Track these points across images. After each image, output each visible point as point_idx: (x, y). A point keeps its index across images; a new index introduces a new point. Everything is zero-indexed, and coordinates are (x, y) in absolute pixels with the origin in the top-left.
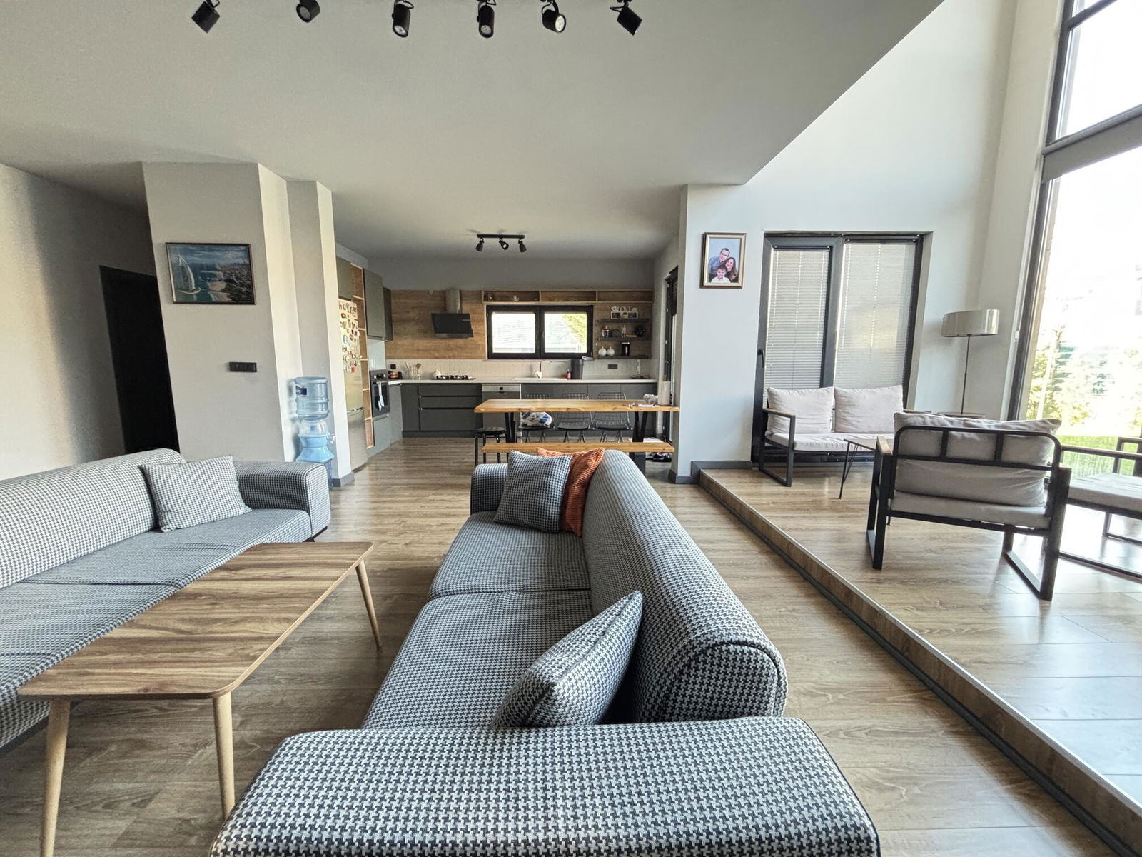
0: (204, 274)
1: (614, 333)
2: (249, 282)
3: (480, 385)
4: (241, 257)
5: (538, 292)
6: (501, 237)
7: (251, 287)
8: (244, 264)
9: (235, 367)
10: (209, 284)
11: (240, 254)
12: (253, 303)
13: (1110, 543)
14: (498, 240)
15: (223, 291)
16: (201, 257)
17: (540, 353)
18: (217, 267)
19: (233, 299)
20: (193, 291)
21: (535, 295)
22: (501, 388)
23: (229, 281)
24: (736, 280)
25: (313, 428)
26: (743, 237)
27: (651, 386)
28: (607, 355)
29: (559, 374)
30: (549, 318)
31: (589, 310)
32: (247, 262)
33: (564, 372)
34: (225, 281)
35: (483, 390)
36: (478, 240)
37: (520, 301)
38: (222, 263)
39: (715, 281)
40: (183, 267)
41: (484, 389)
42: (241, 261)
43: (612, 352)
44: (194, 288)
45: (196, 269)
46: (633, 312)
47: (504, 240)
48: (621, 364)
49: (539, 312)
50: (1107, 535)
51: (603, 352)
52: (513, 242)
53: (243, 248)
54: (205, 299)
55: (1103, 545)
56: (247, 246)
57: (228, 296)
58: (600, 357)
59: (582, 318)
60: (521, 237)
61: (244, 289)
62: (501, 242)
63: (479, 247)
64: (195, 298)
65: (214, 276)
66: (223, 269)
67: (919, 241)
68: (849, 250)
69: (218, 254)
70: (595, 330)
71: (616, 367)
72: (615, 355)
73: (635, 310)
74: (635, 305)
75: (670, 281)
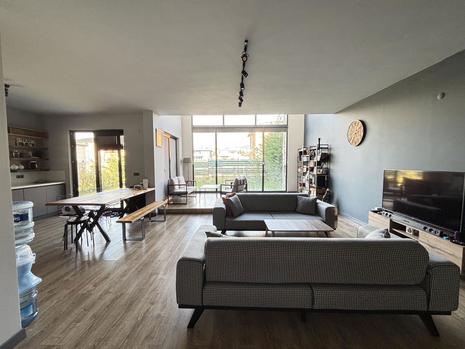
1: (24, 155)
43: (22, 167)
48: (29, 175)
67: (176, 139)
71: (22, 177)
72: (24, 169)
73: (33, 142)
74: (33, 139)
75: (72, 132)
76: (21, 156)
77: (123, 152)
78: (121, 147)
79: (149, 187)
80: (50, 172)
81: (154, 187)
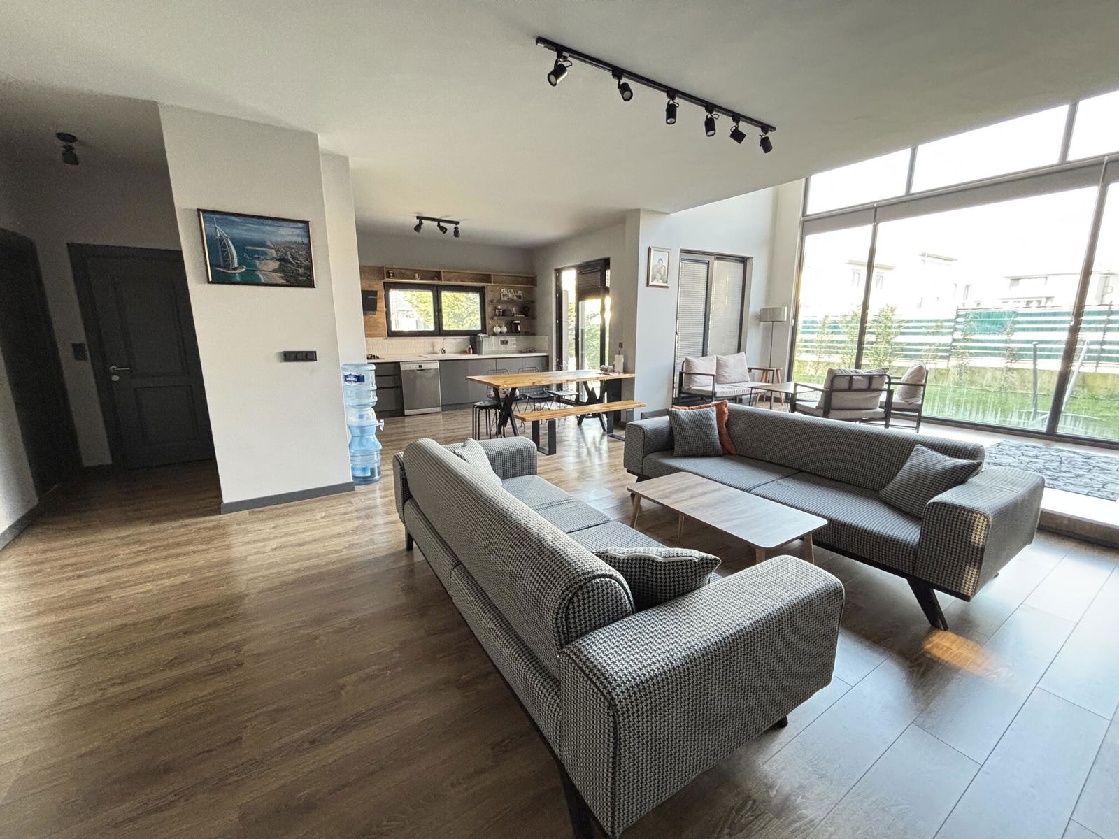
0: (250, 251)
1: (507, 313)
2: (306, 263)
3: (398, 364)
4: (298, 235)
5: (440, 272)
6: (439, 221)
7: (310, 268)
8: (303, 243)
9: (289, 357)
10: (257, 262)
11: (298, 231)
12: (313, 286)
14: (436, 223)
15: (275, 271)
16: (246, 230)
17: (439, 332)
18: (269, 243)
19: (287, 281)
20: (236, 269)
21: (438, 275)
22: (420, 366)
23: (282, 260)
24: (666, 282)
25: (361, 417)
27: (544, 358)
28: (501, 332)
29: (459, 350)
30: (446, 296)
31: (481, 291)
32: (305, 241)
33: (463, 347)
34: (278, 260)
35: (402, 369)
36: (417, 222)
37: (422, 279)
38: (274, 238)
39: (655, 282)
40: (221, 241)
41: (403, 367)
42: (299, 240)
43: (505, 329)
44: (236, 266)
45: (241, 245)
46: (518, 294)
47: (442, 224)
48: (512, 340)
49: (437, 291)
51: (497, 329)
52: (450, 227)
53: (300, 225)
54: (250, 280)
56: (306, 223)
57: (282, 278)
58: (494, 334)
59: (476, 297)
60: (457, 223)
61: (301, 271)
62: (439, 225)
63: (418, 228)
64: (238, 278)
65: (265, 253)
66: (277, 247)
67: (744, 261)
68: (716, 264)
69: (271, 229)
70: (489, 309)
71: (507, 342)
72: (507, 332)
73: (520, 293)
74: (519, 289)
75: (558, 271)
76: (504, 313)
77: (608, 300)
78: (606, 290)
79: (625, 372)
80: (536, 336)
81: (634, 373)
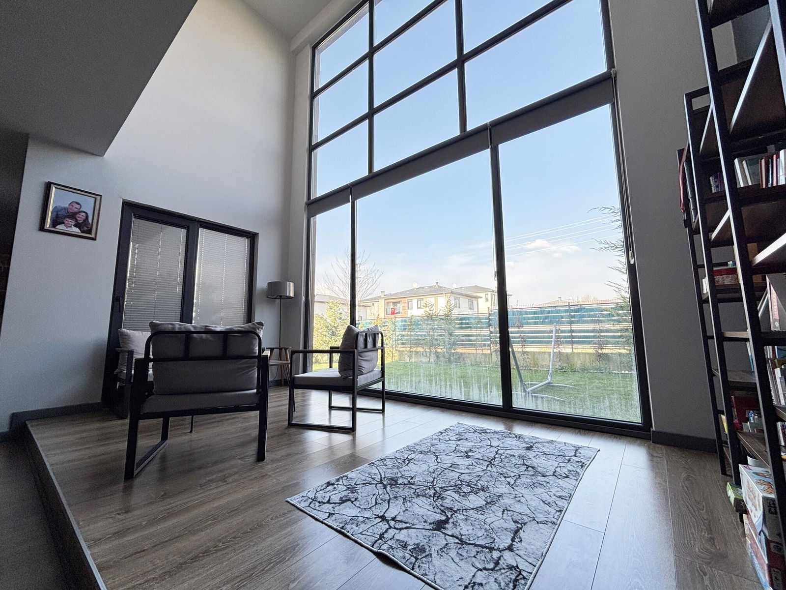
13: (333, 412)
24: (90, 232)
26: (98, 198)
39: (60, 228)
50: (331, 408)
55: (330, 413)
67: (252, 237)
68: (203, 233)
